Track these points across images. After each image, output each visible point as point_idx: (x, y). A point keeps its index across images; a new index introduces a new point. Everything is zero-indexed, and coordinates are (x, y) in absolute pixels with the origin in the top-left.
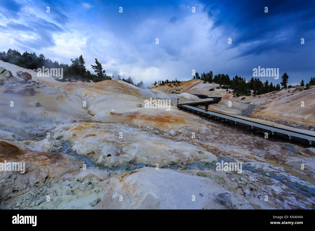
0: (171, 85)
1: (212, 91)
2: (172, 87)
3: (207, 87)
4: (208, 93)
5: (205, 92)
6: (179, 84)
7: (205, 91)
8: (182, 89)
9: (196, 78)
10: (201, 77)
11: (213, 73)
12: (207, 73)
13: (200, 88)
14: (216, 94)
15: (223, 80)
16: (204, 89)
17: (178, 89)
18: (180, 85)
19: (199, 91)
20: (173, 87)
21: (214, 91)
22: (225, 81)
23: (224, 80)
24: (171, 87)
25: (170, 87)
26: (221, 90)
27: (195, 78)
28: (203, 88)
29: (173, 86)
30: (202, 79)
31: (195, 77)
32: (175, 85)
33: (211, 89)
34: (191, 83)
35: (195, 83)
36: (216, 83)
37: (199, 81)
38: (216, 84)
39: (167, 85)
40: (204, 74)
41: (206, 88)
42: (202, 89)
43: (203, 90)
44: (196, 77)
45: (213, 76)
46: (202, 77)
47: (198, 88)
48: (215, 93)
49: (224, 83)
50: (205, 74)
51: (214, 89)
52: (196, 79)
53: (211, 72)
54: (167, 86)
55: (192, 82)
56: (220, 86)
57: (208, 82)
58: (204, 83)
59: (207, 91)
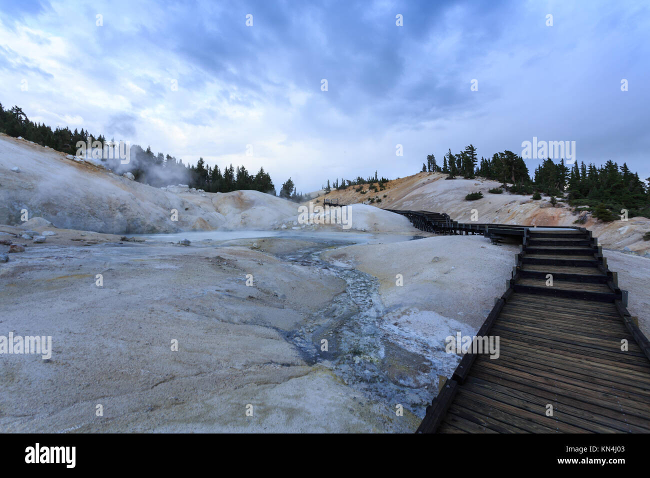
0: (361, 188)
1: (475, 201)
2: (364, 193)
3: (457, 189)
4: (460, 208)
5: (449, 204)
6: (384, 185)
7: (449, 201)
8: (387, 197)
9: (429, 168)
10: (442, 167)
11: (475, 152)
12: (460, 153)
13: (434, 192)
14: (489, 212)
15: (510, 170)
16: (446, 195)
17: (377, 197)
18: (385, 189)
19: (429, 202)
20: (365, 195)
21: (482, 199)
22: (516, 172)
23: (513, 169)
24: (362, 193)
25: (359, 193)
26: (506, 197)
27: (427, 170)
28: (445, 192)
29: (366, 192)
30: (445, 171)
31: (427, 168)
32: (371, 188)
33: (471, 193)
34: (414, 182)
35: (425, 180)
36: (487, 179)
37: (436, 175)
38: (489, 181)
39: (354, 188)
40: (451, 157)
41: (455, 191)
42: (441, 196)
43: (445, 197)
44: (429, 166)
45: (476, 159)
46: (445, 165)
47: (429, 192)
48: (488, 207)
49: (513, 178)
50: (453, 154)
51: (480, 194)
52: (430, 171)
53: (471, 149)
54: (353, 191)
55: (416, 179)
56: (502, 186)
57: (463, 176)
58: (447, 179)
59: (456, 202)
